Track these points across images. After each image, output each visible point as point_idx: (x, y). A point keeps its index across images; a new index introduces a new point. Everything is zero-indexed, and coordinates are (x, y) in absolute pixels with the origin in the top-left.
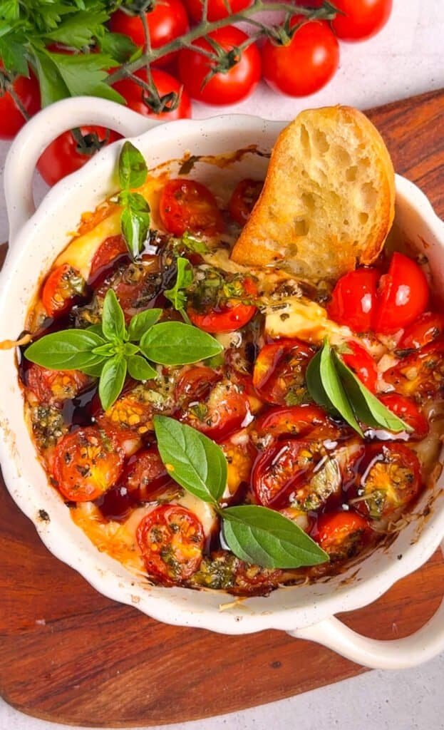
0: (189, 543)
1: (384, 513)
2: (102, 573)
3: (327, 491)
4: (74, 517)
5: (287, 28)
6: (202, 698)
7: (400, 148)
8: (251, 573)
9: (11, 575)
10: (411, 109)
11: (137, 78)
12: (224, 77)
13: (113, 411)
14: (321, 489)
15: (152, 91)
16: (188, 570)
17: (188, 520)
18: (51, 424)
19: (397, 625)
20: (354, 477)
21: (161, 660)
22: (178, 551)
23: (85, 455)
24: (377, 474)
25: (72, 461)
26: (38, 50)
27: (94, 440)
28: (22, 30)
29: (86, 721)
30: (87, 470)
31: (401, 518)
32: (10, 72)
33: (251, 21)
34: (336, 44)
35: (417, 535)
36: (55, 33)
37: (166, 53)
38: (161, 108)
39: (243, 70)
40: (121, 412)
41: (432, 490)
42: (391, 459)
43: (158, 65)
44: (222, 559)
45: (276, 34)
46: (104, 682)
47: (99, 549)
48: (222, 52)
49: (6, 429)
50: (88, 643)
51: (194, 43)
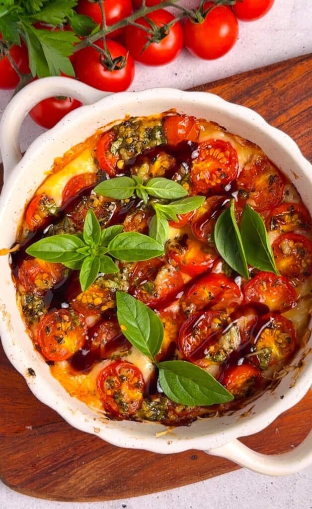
0: (134, 389)
1: (270, 365)
2: (73, 412)
3: (231, 348)
4: (53, 372)
5: (201, 11)
6: (142, 481)
7: (281, 95)
8: (178, 410)
9: (8, 395)
10: (288, 68)
11: (97, 46)
12: (157, 45)
13: (83, 296)
14: (226, 346)
15: (107, 56)
16: (133, 407)
17: (132, 372)
18: (35, 307)
19: (279, 430)
20: (249, 338)
21: (113, 454)
22: (126, 394)
23: (60, 328)
24: (266, 337)
25: (50, 332)
26: (27, 27)
27: (66, 318)
28: (16, 12)
29: (61, 497)
30: (62, 339)
31: (282, 369)
32: (7, 42)
33: (176, 6)
34: (237, 23)
35: (294, 381)
36: (39, 14)
37: (117, 29)
38: (114, 67)
39: (171, 40)
40: (88, 297)
41: (304, 349)
42: (275, 326)
43: (111, 37)
44: (158, 400)
45: (194, 15)
46: (73, 470)
47: (70, 395)
48: (156, 28)
49: (4, 312)
50: (62, 442)
51: (136, 21)
